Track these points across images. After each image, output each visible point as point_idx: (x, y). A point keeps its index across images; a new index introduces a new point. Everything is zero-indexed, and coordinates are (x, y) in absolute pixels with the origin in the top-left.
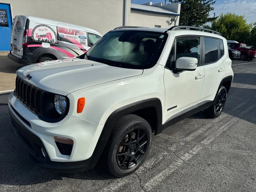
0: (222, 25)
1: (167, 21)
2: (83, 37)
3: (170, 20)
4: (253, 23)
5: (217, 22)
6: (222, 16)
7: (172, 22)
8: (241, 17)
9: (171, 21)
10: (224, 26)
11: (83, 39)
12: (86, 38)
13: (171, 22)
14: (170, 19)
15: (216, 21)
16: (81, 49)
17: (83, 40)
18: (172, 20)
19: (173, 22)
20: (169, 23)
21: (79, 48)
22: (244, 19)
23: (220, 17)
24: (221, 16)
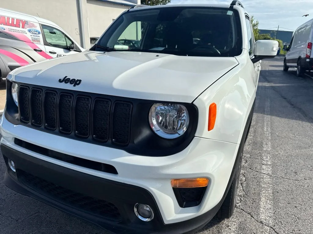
2: (35, 31)
11: (36, 34)
12: (39, 33)
16: (35, 50)
17: (36, 36)
21: (31, 48)
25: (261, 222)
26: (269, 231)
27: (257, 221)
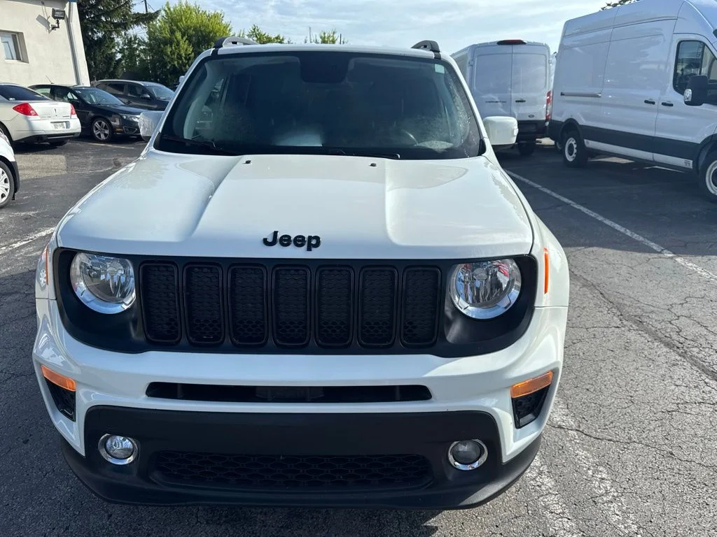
0: (178, 35)
1: (40, 16)
3: (50, 13)
4: (247, 33)
5: (160, 26)
6: (169, 9)
7: (58, 23)
8: (216, 16)
9: (55, 18)
10: (182, 38)
13: (53, 22)
14: (49, 10)
15: (158, 23)
18: (57, 14)
19: (61, 21)
20: (49, 23)
22: (223, 22)
23: (163, 13)
24: (165, 11)
25: (560, 427)
26: (579, 437)
27: (554, 427)
